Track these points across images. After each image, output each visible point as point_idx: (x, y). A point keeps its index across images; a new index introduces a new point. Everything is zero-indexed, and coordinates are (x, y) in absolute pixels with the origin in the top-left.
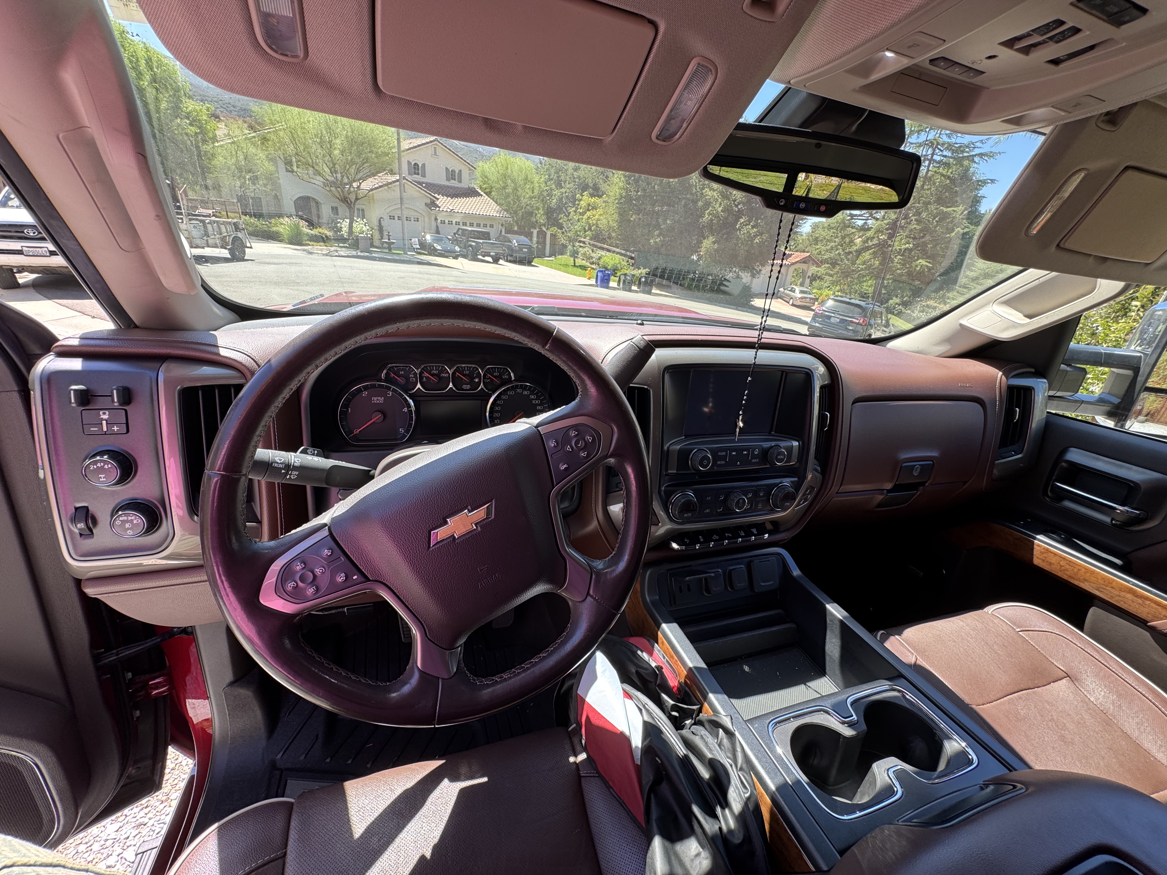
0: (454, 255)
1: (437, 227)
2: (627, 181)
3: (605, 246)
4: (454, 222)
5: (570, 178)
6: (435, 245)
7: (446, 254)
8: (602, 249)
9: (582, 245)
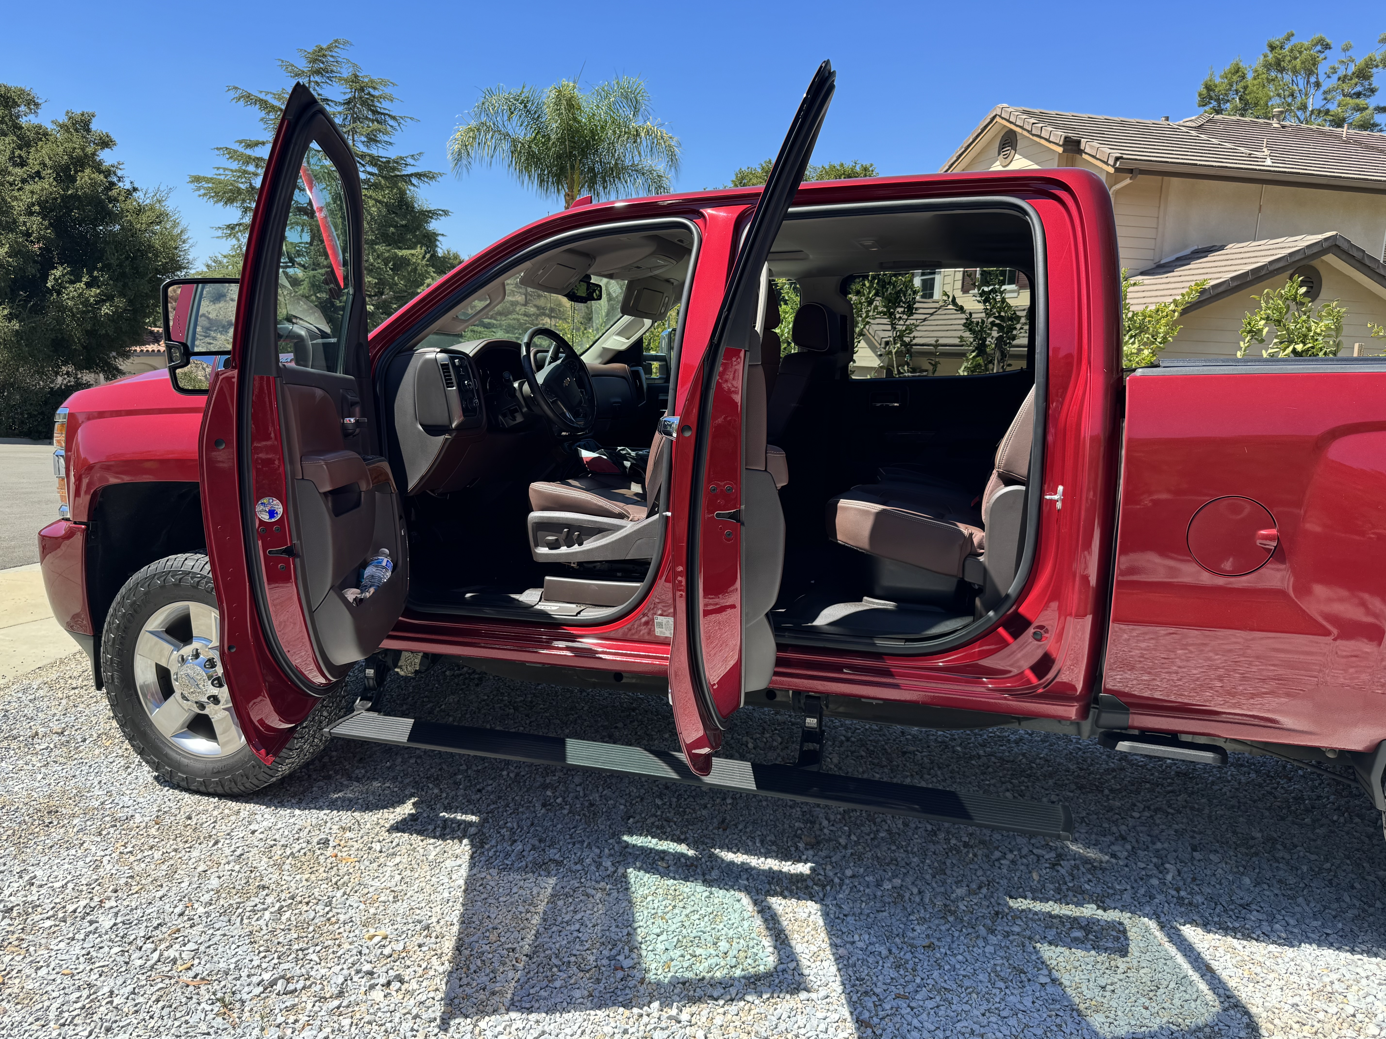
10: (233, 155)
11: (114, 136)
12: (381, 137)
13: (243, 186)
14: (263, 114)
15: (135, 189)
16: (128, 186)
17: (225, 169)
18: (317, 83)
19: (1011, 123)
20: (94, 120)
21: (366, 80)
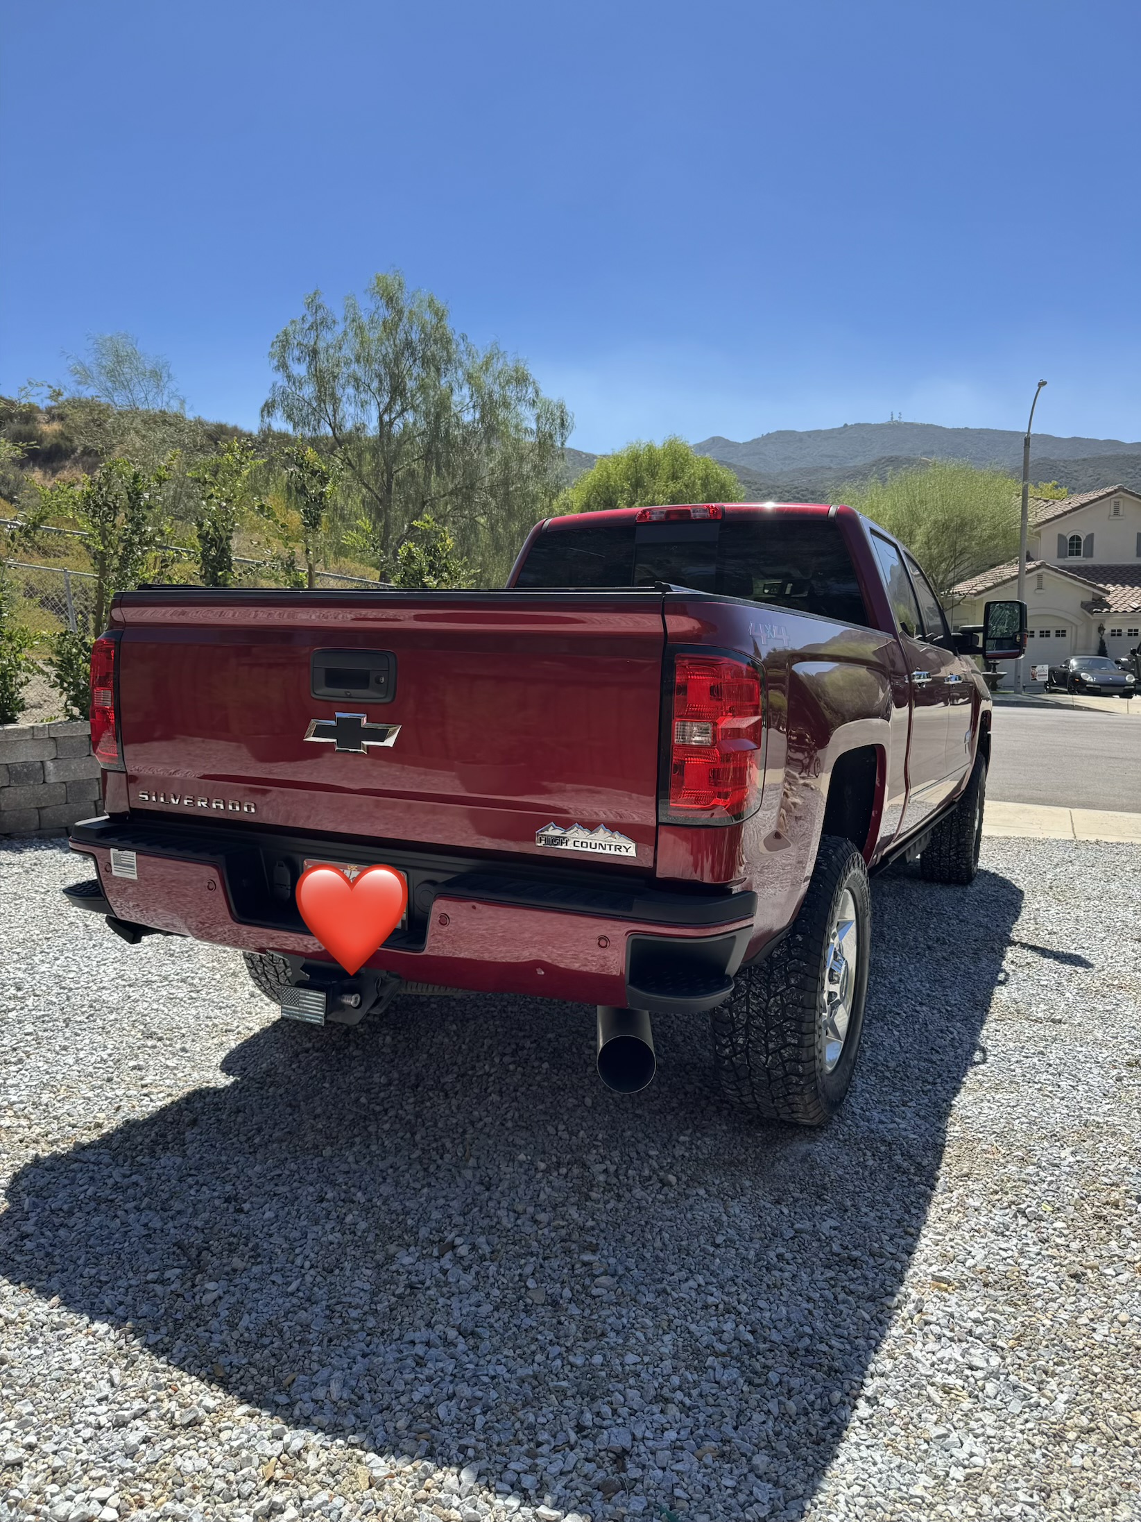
0: (1121, 690)
1: (1102, 643)
4: (1125, 631)
6: (1082, 674)
7: (1104, 690)
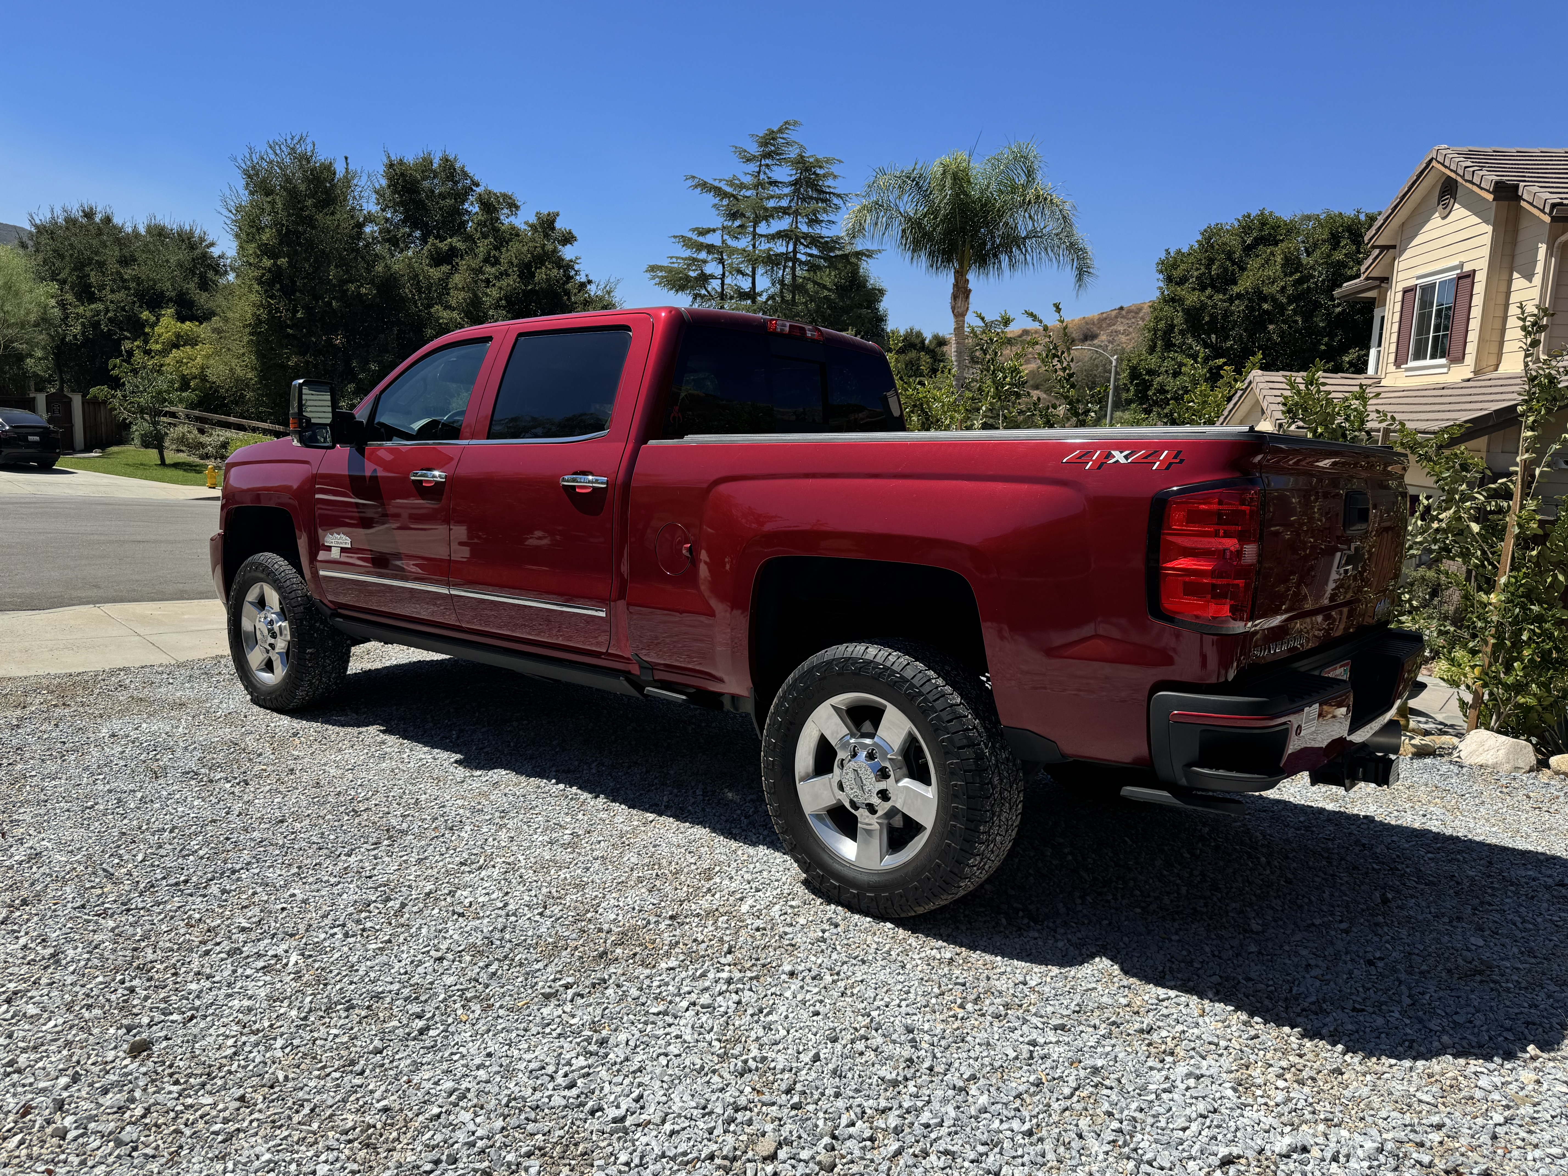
2: (266, 291)
3: (232, 419)
5: (114, 280)
8: (227, 426)
9: (170, 420)
10: (687, 243)
11: (575, 233)
12: (823, 217)
13: (692, 274)
14: (717, 200)
15: (590, 282)
16: (584, 279)
17: (677, 258)
18: (767, 166)
19: (1446, 167)
20: (558, 220)
21: (811, 160)
